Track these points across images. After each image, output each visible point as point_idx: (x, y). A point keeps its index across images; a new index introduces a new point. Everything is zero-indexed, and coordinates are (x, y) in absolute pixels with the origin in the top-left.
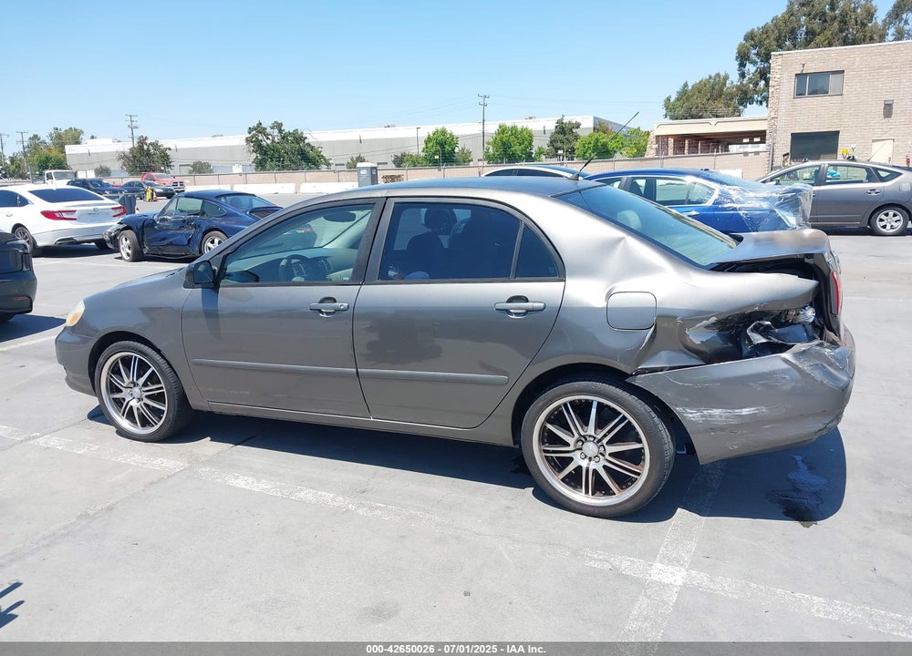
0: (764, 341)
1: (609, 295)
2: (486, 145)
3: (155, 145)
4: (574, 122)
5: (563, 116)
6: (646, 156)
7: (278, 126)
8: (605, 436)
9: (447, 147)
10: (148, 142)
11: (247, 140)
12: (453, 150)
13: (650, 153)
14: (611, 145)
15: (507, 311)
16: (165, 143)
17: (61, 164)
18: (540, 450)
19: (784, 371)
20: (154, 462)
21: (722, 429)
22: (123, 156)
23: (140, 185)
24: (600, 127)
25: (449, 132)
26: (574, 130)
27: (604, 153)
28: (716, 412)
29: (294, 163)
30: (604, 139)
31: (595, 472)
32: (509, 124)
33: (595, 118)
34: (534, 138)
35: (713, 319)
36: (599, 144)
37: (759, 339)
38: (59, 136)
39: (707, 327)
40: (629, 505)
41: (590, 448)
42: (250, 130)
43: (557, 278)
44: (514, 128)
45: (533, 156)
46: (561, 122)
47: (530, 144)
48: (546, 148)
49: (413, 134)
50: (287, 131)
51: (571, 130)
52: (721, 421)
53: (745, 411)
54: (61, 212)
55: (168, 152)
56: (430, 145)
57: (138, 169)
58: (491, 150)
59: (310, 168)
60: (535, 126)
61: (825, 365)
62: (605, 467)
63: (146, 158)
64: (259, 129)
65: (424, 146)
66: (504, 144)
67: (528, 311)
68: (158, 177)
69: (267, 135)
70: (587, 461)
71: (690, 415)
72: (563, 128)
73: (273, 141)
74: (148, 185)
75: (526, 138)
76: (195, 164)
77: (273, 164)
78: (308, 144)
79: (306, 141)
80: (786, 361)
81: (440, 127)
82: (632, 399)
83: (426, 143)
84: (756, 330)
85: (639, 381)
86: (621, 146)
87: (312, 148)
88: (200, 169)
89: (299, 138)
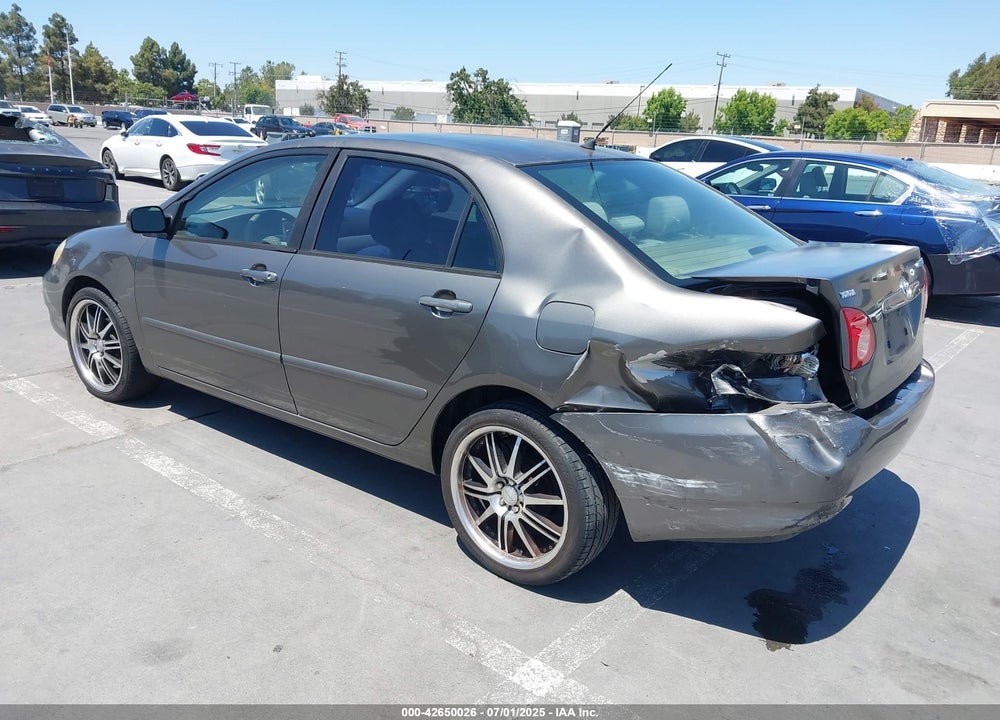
0: (732, 391)
1: (545, 304)
2: (718, 112)
3: (355, 85)
4: (831, 93)
5: (818, 85)
6: (906, 142)
7: (483, 74)
8: (525, 481)
9: (672, 110)
10: (349, 81)
11: (448, 86)
12: (679, 114)
13: (913, 136)
14: (871, 124)
15: (433, 308)
16: (365, 84)
17: (268, 99)
18: (459, 486)
19: (748, 439)
20: (93, 425)
21: (660, 501)
22: (321, 95)
23: (331, 126)
24: (864, 101)
25: (677, 93)
26: (829, 103)
27: (859, 132)
28: (654, 477)
29: (494, 116)
30: (863, 116)
31: (510, 524)
32: (750, 90)
33: (859, 91)
34: (777, 109)
35: (662, 354)
36: (857, 122)
37: (726, 388)
38: (271, 70)
39: (656, 362)
40: (542, 575)
41: (510, 493)
42: (453, 76)
43: (495, 273)
44: (755, 95)
45: (773, 129)
46: (813, 92)
47: (771, 115)
48: (790, 121)
49: (634, 91)
50: (491, 80)
51: (826, 103)
52: (659, 491)
53: (691, 484)
54: (206, 146)
55: (367, 93)
56: (653, 106)
57: (335, 110)
58: (723, 119)
59: (511, 124)
60: (781, 95)
61: (814, 439)
62: (521, 520)
63: (346, 99)
64: (462, 75)
65: (646, 107)
66: (740, 112)
67: (455, 312)
68: (352, 120)
69: (469, 83)
70: (505, 509)
71: (622, 475)
72: (816, 100)
73: (476, 90)
74: (339, 127)
75: (767, 107)
76: (399, 109)
77: (472, 116)
78: (513, 97)
79: (511, 93)
80: (753, 424)
81: (667, 87)
82: (557, 441)
83: (649, 103)
84: (723, 376)
85: (564, 420)
86: (883, 126)
87: (516, 101)
88: (404, 114)
89: (502, 88)
